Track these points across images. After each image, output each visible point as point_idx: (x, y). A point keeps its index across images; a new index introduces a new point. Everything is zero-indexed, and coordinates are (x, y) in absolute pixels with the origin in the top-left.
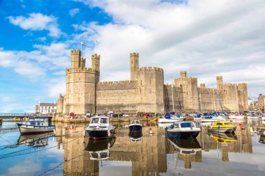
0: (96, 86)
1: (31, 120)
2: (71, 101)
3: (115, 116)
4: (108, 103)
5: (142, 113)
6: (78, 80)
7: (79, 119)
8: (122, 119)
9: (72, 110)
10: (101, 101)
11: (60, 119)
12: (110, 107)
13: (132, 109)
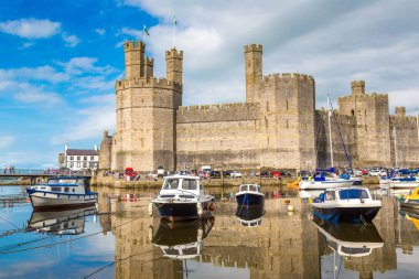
0: (175, 115)
1: (52, 182)
2: (127, 146)
3: (214, 174)
4: (201, 149)
5: (269, 169)
6: (140, 104)
7: (142, 181)
8: (227, 181)
9: (129, 163)
10: (186, 145)
11: (107, 180)
12: (204, 157)
13: (248, 161)
